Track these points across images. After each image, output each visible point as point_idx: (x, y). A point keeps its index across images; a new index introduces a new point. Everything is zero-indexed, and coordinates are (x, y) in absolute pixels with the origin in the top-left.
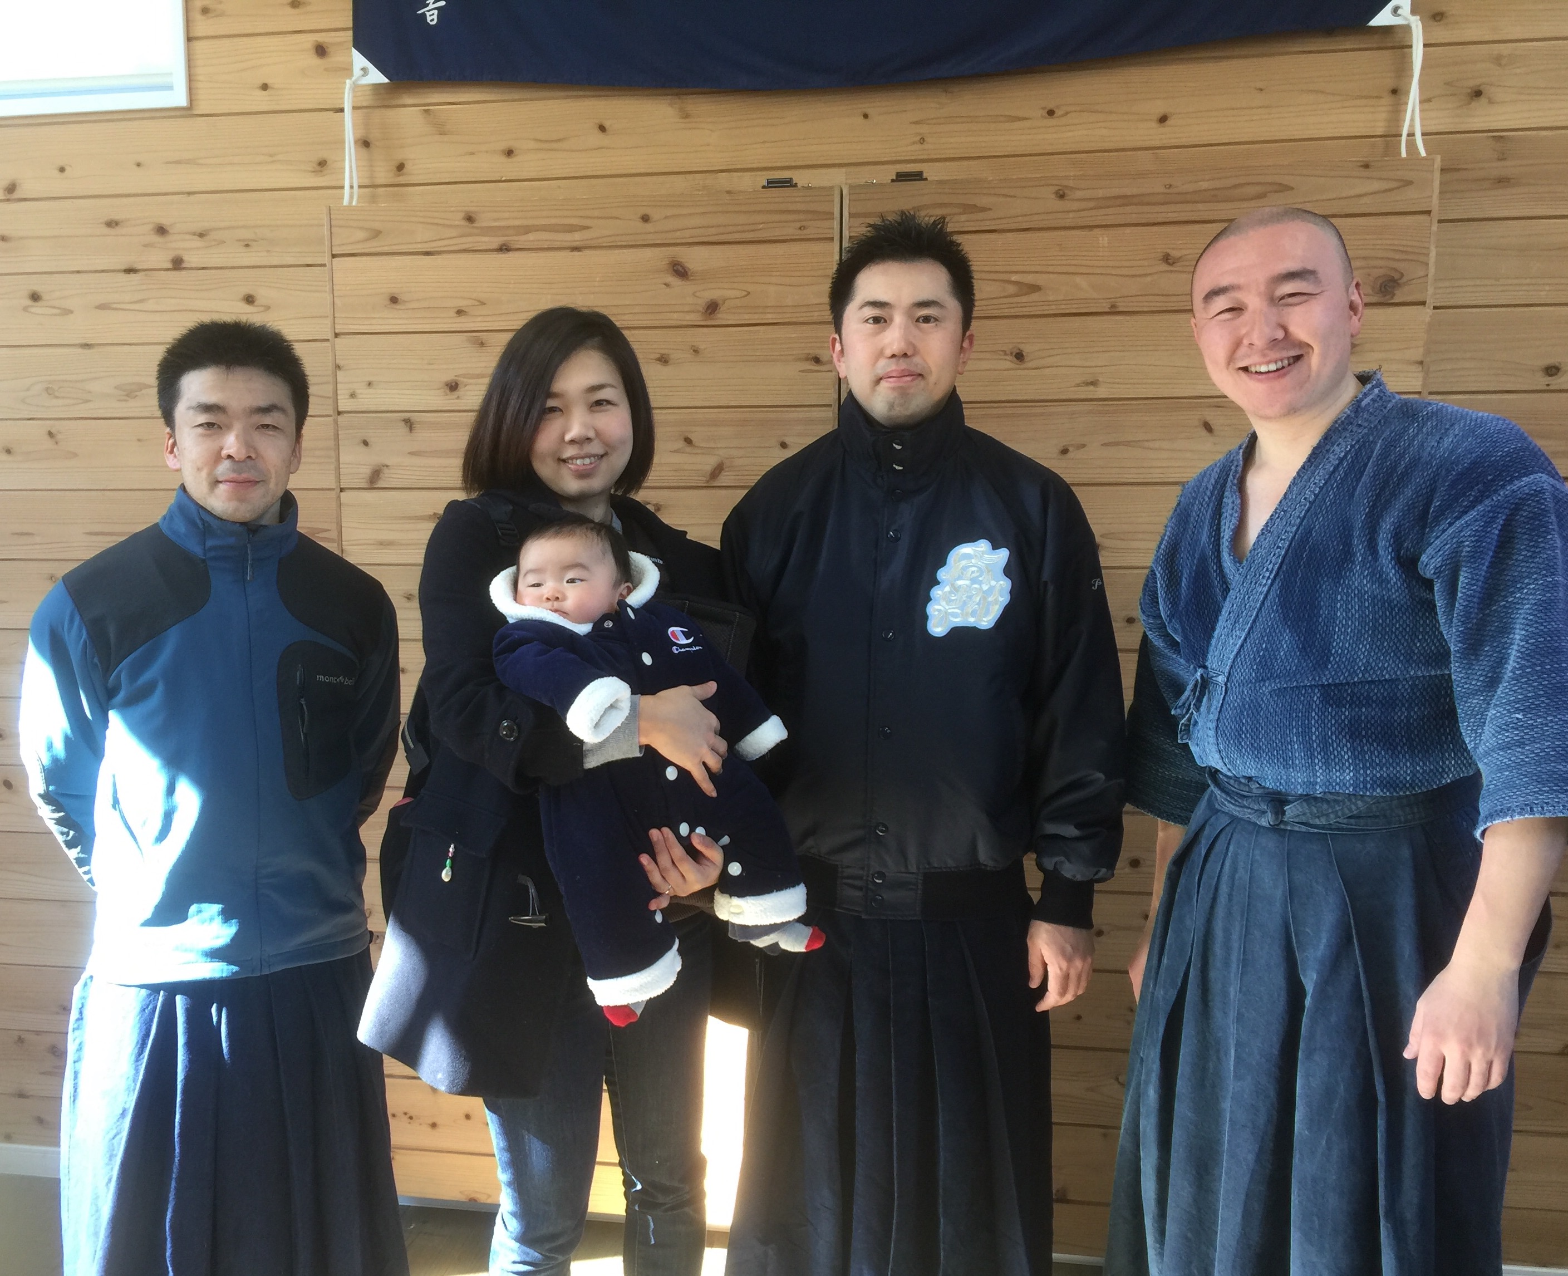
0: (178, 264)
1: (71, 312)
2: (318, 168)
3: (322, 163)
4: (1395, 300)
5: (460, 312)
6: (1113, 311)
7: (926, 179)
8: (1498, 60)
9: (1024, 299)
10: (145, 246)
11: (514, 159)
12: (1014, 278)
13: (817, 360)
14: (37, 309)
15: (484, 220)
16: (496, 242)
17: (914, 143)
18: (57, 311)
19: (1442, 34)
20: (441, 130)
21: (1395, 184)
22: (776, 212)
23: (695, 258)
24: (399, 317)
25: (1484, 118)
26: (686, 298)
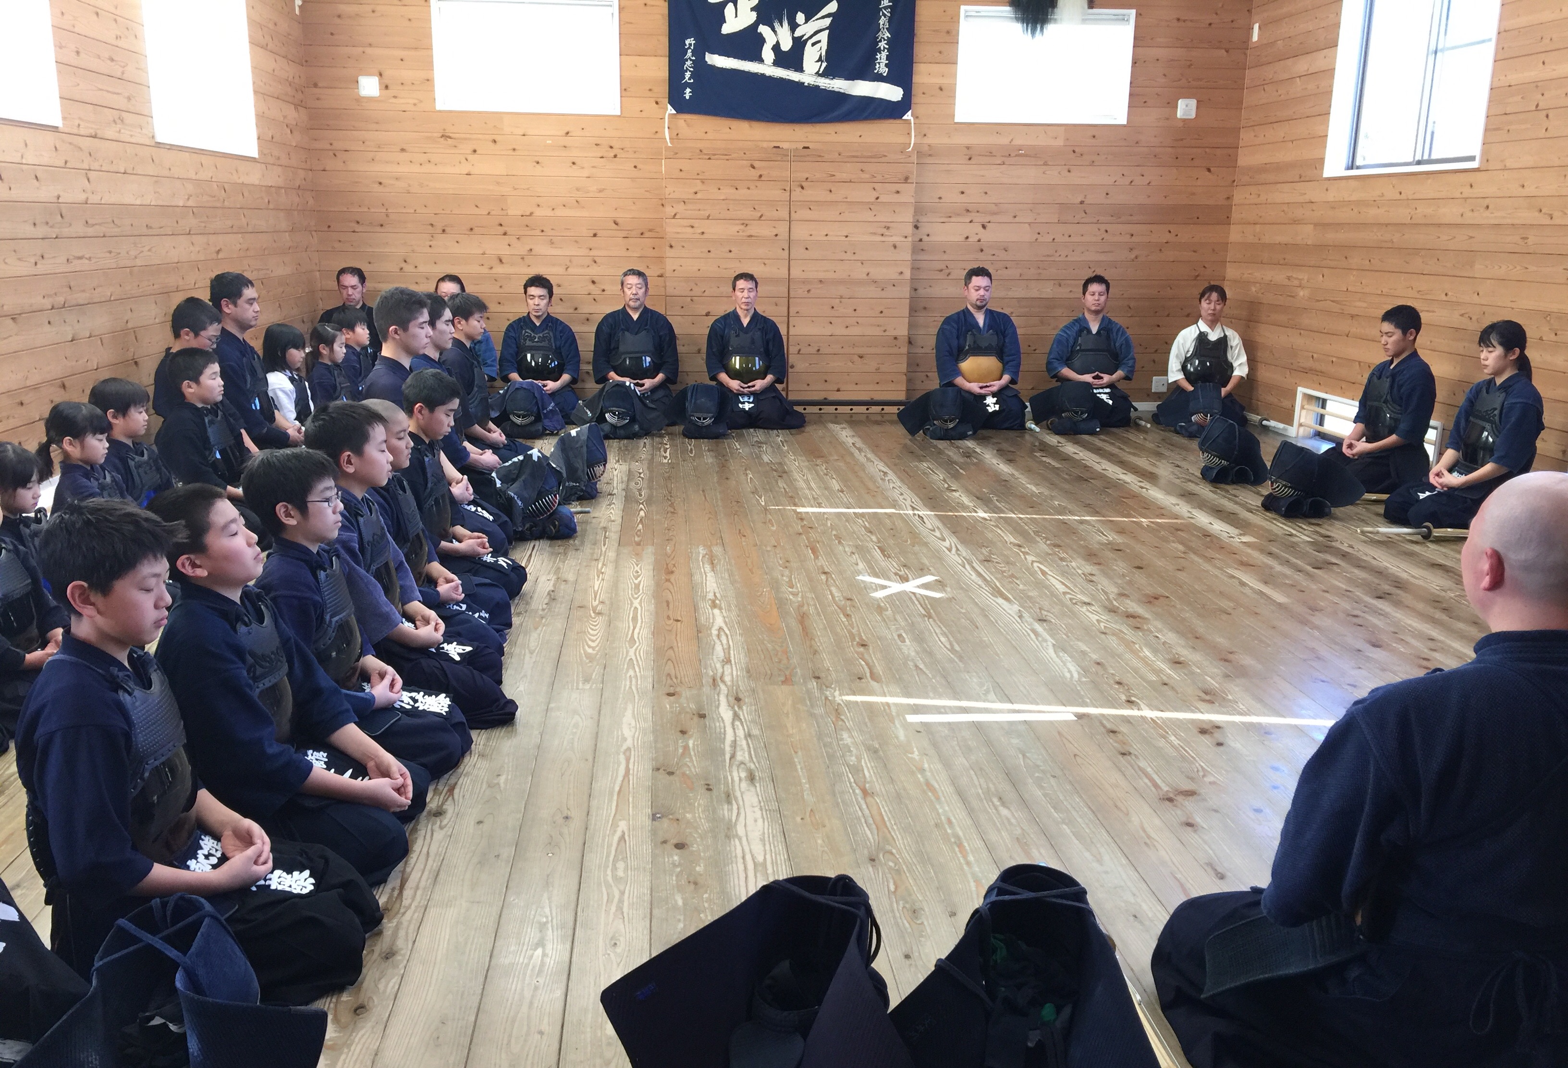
1: (585, 168)
3: (659, 132)
4: (908, 182)
5: (698, 174)
6: (851, 182)
7: (810, 148)
8: (929, 128)
9: (831, 178)
10: (607, 151)
11: (708, 134)
12: (829, 173)
13: (785, 190)
14: (574, 167)
15: (705, 151)
16: (707, 157)
17: (806, 137)
18: (580, 167)
19: (917, 121)
20: (688, 125)
21: (908, 156)
22: (775, 154)
23: (756, 164)
24: (682, 175)
25: (926, 141)
26: (754, 174)
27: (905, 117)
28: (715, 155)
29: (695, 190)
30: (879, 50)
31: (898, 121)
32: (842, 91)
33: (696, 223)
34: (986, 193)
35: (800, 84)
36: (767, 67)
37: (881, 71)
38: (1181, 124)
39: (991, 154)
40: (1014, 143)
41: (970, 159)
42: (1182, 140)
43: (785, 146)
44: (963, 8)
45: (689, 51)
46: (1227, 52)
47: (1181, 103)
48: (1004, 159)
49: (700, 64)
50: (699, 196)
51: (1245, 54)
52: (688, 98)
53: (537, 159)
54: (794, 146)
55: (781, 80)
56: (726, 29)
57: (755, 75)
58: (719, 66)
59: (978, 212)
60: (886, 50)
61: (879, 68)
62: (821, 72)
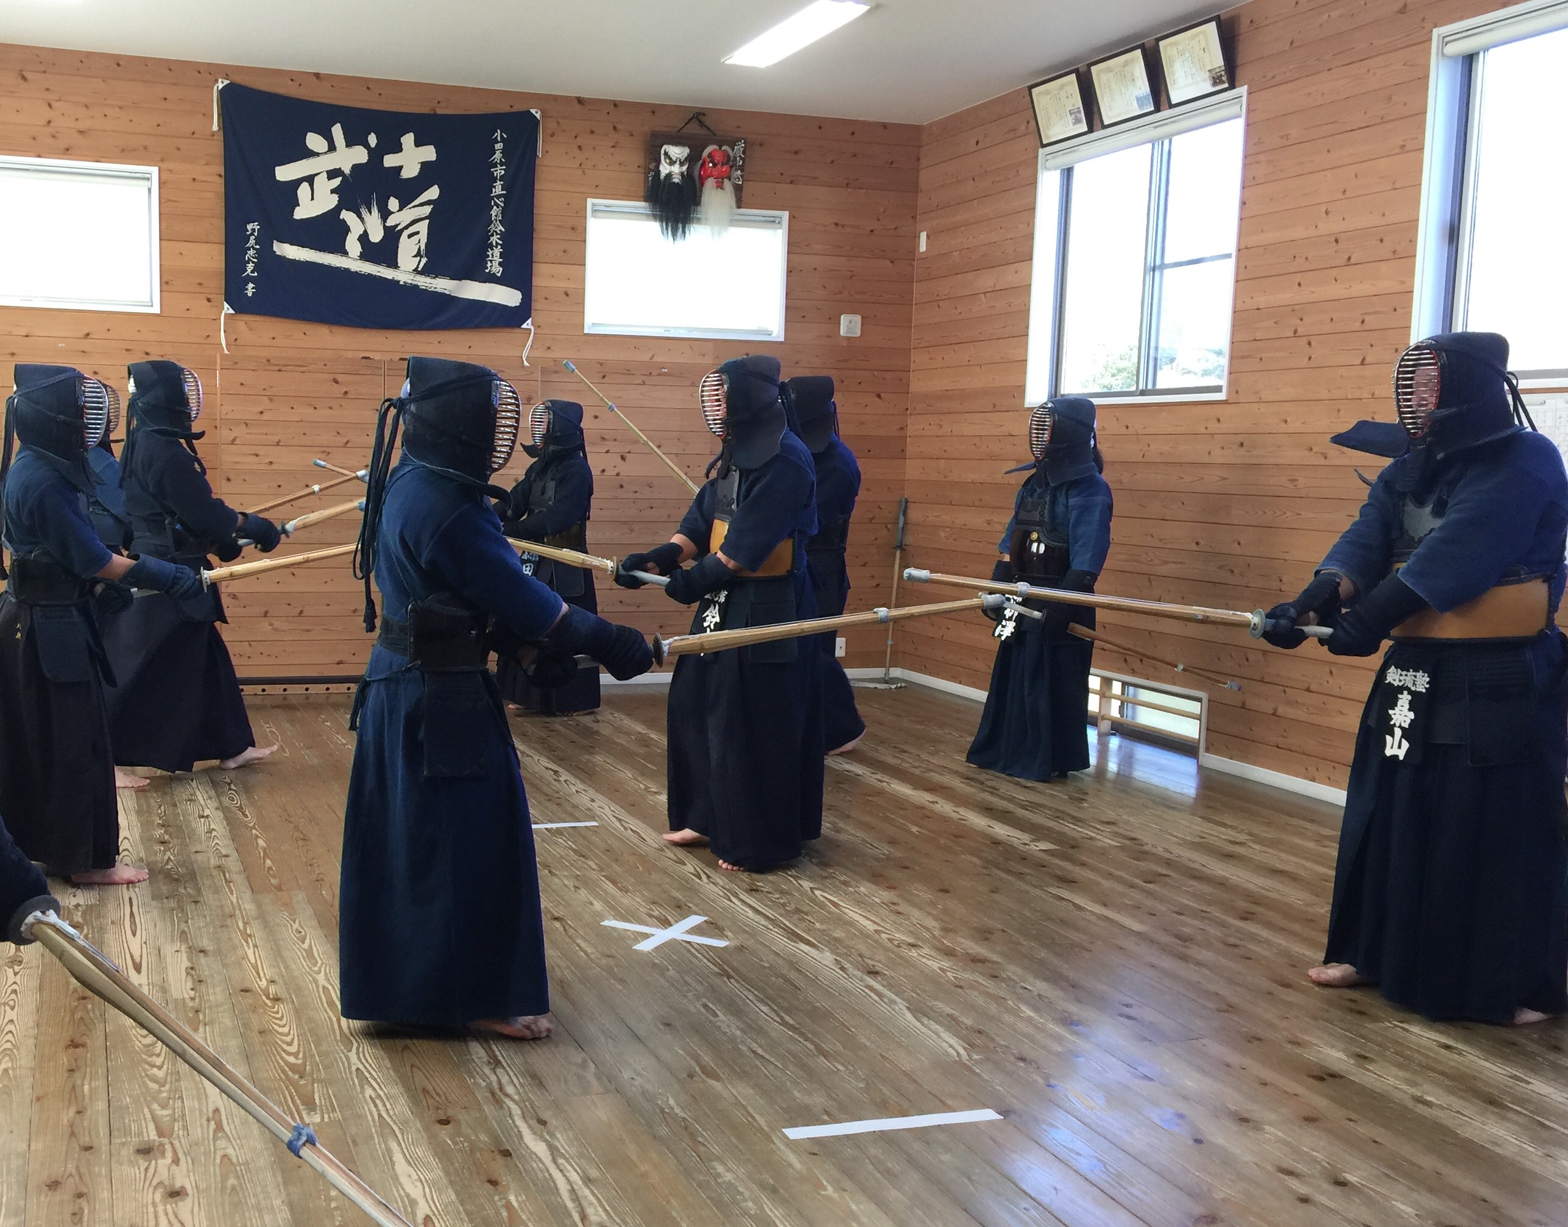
3: (208, 336)
5: (263, 390)
8: (554, 339)
11: (276, 341)
15: (273, 361)
16: (277, 368)
17: (402, 348)
19: (538, 330)
20: (252, 328)
21: (529, 373)
22: (363, 366)
23: (340, 378)
24: (243, 390)
25: (550, 355)
26: (339, 390)
27: (525, 326)
28: (288, 365)
29: (260, 410)
30: (491, 246)
31: (517, 330)
32: (447, 292)
33: (261, 451)
35: (395, 283)
36: (352, 261)
37: (494, 270)
38: (845, 343)
39: (628, 372)
40: (655, 359)
41: (604, 377)
42: (847, 361)
43: (376, 356)
44: (590, 201)
45: (252, 238)
46: (892, 262)
47: (844, 319)
48: (643, 378)
49: (266, 256)
50: (265, 417)
51: (912, 266)
52: (250, 294)
54: (387, 357)
55: (370, 277)
56: (299, 214)
57: (338, 270)
58: (291, 257)
59: (615, 440)
60: (499, 247)
61: (491, 266)
62: (419, 269)
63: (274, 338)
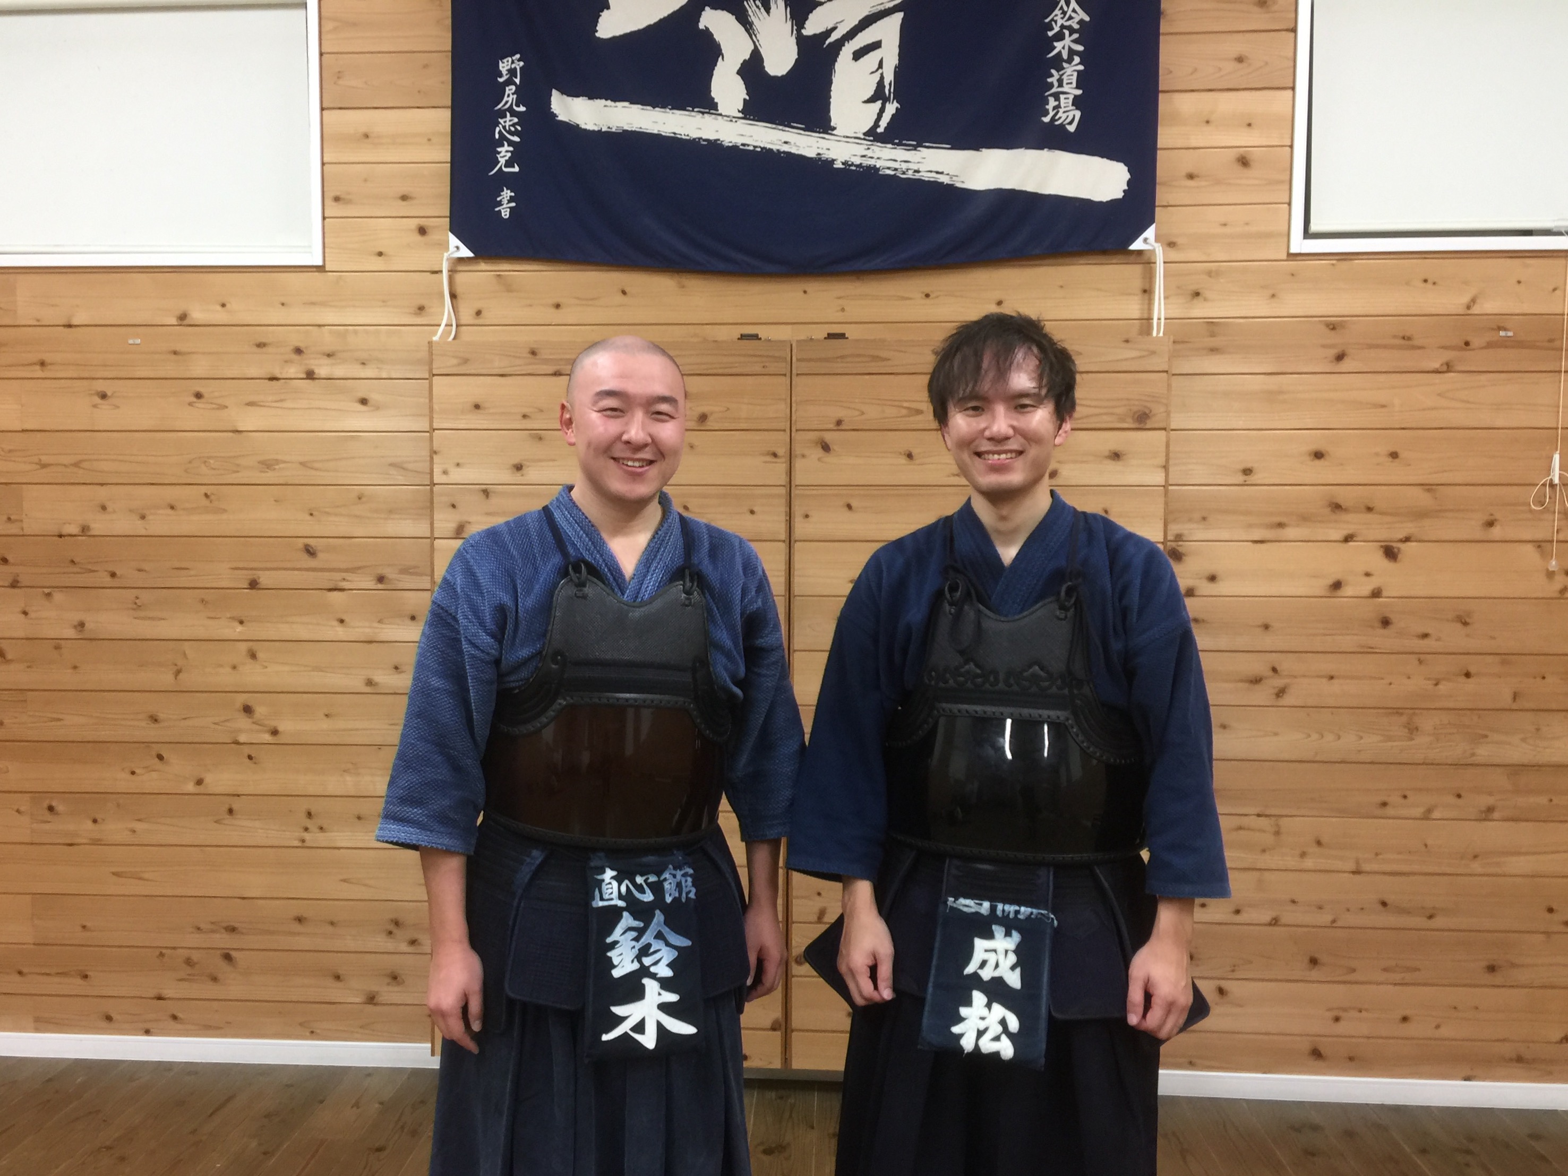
0: (310, 375)
1: (227, 407)
2: (418, 311)
3: (421, 309)
4: (1147, 426)
5: (525, 416)
7: (847, 338)
8: (1210, 273)
9: (912, 419)
10: (286, 362)
11: (560, 311)
12: (906, 404)
13: (775, 455)
14: (200, 404)
15: (543, 354)
16: (551, 369)
17: (837, 311)
18: (214, 406)
19: (1174, 255)
20: (508, 287)
21: (1145, 353)
22: (745, 356)
24: (478, 420)
25: (1200, 310)
27: (1137, 245)
29: (516, 461)
30: (1058, 63)
32: (943, 180)
34: (1394, 455)
35: (822, 166)
36: (726, 123)
37: (1062, 117)
39: (1406, 342)
41: (1340, 357)
43: (775, 333)
45: (510, 89)
48: (1451, 355)
50: (527, 475)
52: (505, 214)
53: (100, 386)
54: (803, 333)
55: (767, 154)
56: (610, 26)
57: (693, 145)
58: (590, 127)
59: (1369, 509)
60: (1077, 59)
61: (1057, 108)
62: (880, 130)
63: (558, 306)
